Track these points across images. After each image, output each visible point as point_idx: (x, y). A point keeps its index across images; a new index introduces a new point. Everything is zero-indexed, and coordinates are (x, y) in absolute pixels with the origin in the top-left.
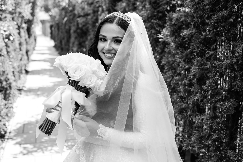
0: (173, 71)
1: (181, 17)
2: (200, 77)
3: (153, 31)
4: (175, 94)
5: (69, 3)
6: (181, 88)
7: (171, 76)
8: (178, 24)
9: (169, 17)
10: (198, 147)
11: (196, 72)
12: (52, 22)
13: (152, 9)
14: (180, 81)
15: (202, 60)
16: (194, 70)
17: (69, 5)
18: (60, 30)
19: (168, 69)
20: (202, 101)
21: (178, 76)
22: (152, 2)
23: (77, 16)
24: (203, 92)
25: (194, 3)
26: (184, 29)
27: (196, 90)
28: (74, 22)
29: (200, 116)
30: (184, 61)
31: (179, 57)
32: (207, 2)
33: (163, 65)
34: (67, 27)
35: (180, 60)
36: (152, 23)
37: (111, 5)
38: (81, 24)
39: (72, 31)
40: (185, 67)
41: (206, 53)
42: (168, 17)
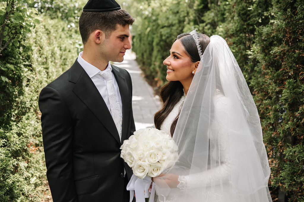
0: (262, 93)
1: (272, 32)
2: (292, 102)
3: (242, 47)
4: (265, 121)
5: (153, 12)
6: (271, 113)
7: (260, 99)
8: (268, 40)
9: (259, 32)
10: (289, 183)
11: (287, 96)
12: (134, 32)
13: (240, 21)
14: (270, 106)
15: (295, 82)
16: (286, 93)
17: (152, 14)
18: (142, 42)
19: (257, 92)
20: (294, 130)
21: (268, 100)
22: (241, 14)
23: (161, 26)
24: (295, 119)
25: (285, 16)
26: (275, 45)
27: (288, 117)
28: (158, 33)
29: (292, 148)
30: (275, 82)
31: (269, 78)
32: (301, 16)
33: (252, 86)
34: (150, 39)
35: (271, 81)
36: (241, 37)
37: (198, 15)
38: (165, 36)
39: (154, 44)
40: (275, 89)
41: (300, 74)
42: (257, 32)
